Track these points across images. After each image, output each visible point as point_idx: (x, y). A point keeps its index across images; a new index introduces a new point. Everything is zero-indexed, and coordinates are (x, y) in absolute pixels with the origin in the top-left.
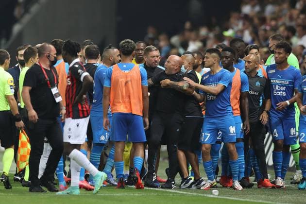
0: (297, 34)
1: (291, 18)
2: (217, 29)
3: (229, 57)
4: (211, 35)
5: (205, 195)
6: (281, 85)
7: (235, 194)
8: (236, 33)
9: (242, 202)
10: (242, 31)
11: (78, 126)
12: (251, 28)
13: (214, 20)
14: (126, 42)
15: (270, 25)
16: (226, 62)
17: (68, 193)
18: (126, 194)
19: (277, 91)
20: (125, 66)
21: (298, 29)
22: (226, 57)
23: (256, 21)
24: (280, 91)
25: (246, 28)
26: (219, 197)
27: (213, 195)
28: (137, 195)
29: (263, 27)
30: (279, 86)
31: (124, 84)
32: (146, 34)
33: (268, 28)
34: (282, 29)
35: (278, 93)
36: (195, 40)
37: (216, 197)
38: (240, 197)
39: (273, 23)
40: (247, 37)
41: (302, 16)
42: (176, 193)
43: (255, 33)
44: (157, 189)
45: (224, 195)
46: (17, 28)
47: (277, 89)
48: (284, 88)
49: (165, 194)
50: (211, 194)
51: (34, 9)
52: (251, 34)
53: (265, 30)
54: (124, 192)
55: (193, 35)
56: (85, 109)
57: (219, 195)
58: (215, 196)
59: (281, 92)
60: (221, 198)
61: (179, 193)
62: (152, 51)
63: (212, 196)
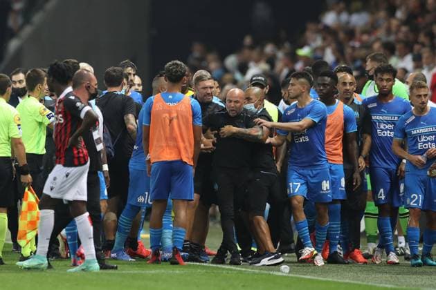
0: (397, 53)
1: (389, 31)
2: (287, 45)
3: (328, 85)
4: (280, 55)
5: (271, 273)
6: (388, 123)
7: (312, 272)
8: (315, 50)
9: (321, 281)
10: (323, 49)
11: (67, 176)
12: (334, 45)
13: (283, 34)
14: (173, 64)
15: (360, 41)
16: (324, 91)
17: (83, 270)
18: (163, 271)
19: (383, 130)
20: (170, 97)
21: (398, 46)
22: (324, 85)
23: (342, 35)
24: (387, 130)
25: (329, 45)
26: (290, 275)
27: (282, 272)
28: (177, 272)
29: (351, 43)
30: (385, 123)
31: (168, 121)
32: (190, 52)
33: (357, 44)
34: (376, 46)
35: (384, 134)
36: (257, 61)
37: (287, 275)
38: (318, 276)
39: (365, 37)
40: (329, 57)
41: (404, 29)
42: (231, 270)
43: (340, 52)
44: (205, 264)
45: (297, 272)
46: (13, 45)
47: (382, 127)
48: (391, 127)
49: (215, 271)
50: (279, 271)
51: (37, 18)
52: (334, 53)
53: (353, 48)
54: (160, 268)
55: (255, 54)
56: (81, 155)
57: (290, 272)
58: (284, 274)
59: (388, 132)
60: (292, 277)
61: (235, 270)
62: (203, 80)
63: (280, 274)
